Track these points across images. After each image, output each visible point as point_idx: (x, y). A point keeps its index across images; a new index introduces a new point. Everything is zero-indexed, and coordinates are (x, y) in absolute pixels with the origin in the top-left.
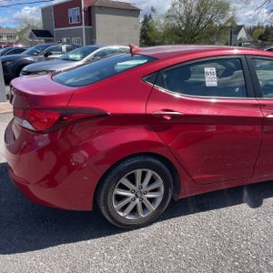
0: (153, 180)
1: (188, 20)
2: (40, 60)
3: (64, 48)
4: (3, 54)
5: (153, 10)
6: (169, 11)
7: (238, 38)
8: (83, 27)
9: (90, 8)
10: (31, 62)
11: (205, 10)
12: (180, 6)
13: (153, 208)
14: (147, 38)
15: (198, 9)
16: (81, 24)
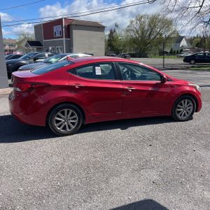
0: (72, 115)
1: (143, 33)
2: (30, 63)
3: (47, 55)
4: (7, 59)
5: (117, 26)
6: (128, 27)
7: (181, 45)
8: (64, 39)
9: (69, 26)
10: (25, 64)
11: (155, 26)
12: (137, 23)
13: (73, 127)
14: (112, 46)
15: (150, 25)
16: (62, 37)
